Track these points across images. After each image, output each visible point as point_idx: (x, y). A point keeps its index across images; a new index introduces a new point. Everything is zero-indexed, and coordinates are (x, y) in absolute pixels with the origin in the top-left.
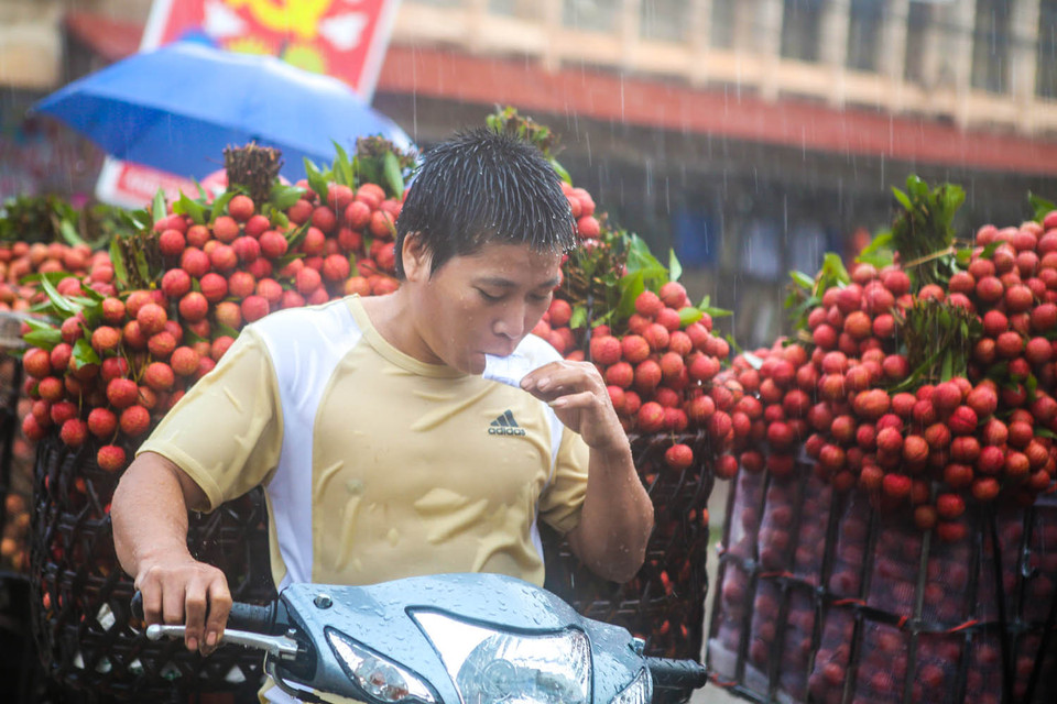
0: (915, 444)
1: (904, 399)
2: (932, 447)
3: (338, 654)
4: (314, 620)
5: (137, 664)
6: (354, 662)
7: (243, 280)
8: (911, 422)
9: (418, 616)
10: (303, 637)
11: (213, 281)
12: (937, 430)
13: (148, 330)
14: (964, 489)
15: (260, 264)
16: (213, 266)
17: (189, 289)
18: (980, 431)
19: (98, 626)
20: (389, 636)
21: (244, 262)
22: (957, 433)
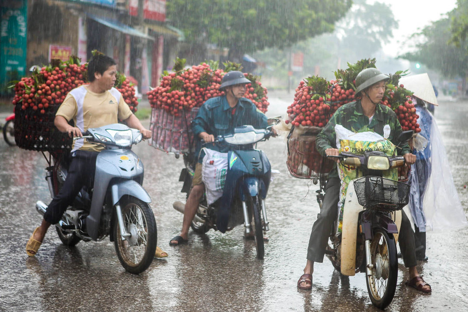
0: (169, 101)
1: (168, 94)
2: (172, 102)
3: (97, 137)
4: (93, 133)
5: (47, 146)
6: (99, 137)
7: (60, 81)
8: (169, 98)
9: (107, 130)
10: (92, 135)
11: (55, 82)
12: (173, 99)
13: (47, 91)
14: (177, 108)
15: (61, 79)
16: (55, 80)
17: (52, 84)
18: (179, 99)
19: (39, 140)
20: (103, 133)
21: (59, 78)
22: (175, 99)
